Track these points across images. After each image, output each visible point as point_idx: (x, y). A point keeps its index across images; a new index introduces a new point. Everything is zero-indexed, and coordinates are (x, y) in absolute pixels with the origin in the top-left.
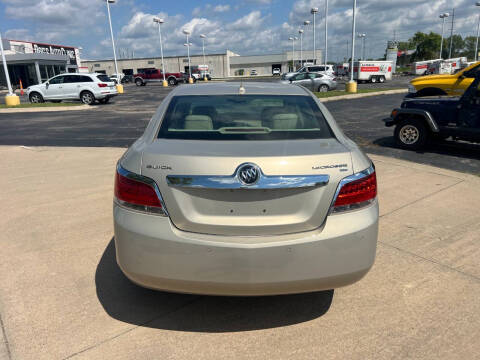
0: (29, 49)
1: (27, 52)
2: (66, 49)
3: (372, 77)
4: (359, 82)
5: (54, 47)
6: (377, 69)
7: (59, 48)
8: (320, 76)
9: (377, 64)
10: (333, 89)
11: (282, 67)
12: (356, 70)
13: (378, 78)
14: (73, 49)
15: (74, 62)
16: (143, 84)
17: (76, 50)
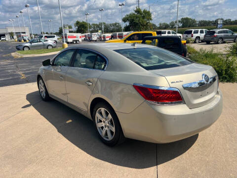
3: (74, 41)
4: (68, 43)
6: (75, 37)
8: (46, 41)
9: (75, 34)
10: (55, 47)
11: (6, 36)
12: (66, 37)
13: (76, 41)
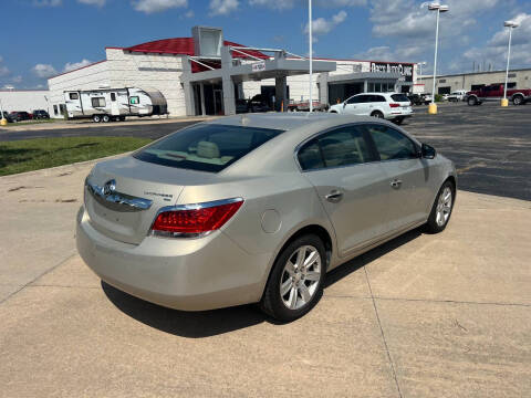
0: (366, 67)
1: (363, 71)
2: (403, 65)
5: (391, 64)
7: (397, 65)
14: (411, 65)
15: (409, 79)
16: (477, 104)
17: (415, 67)
